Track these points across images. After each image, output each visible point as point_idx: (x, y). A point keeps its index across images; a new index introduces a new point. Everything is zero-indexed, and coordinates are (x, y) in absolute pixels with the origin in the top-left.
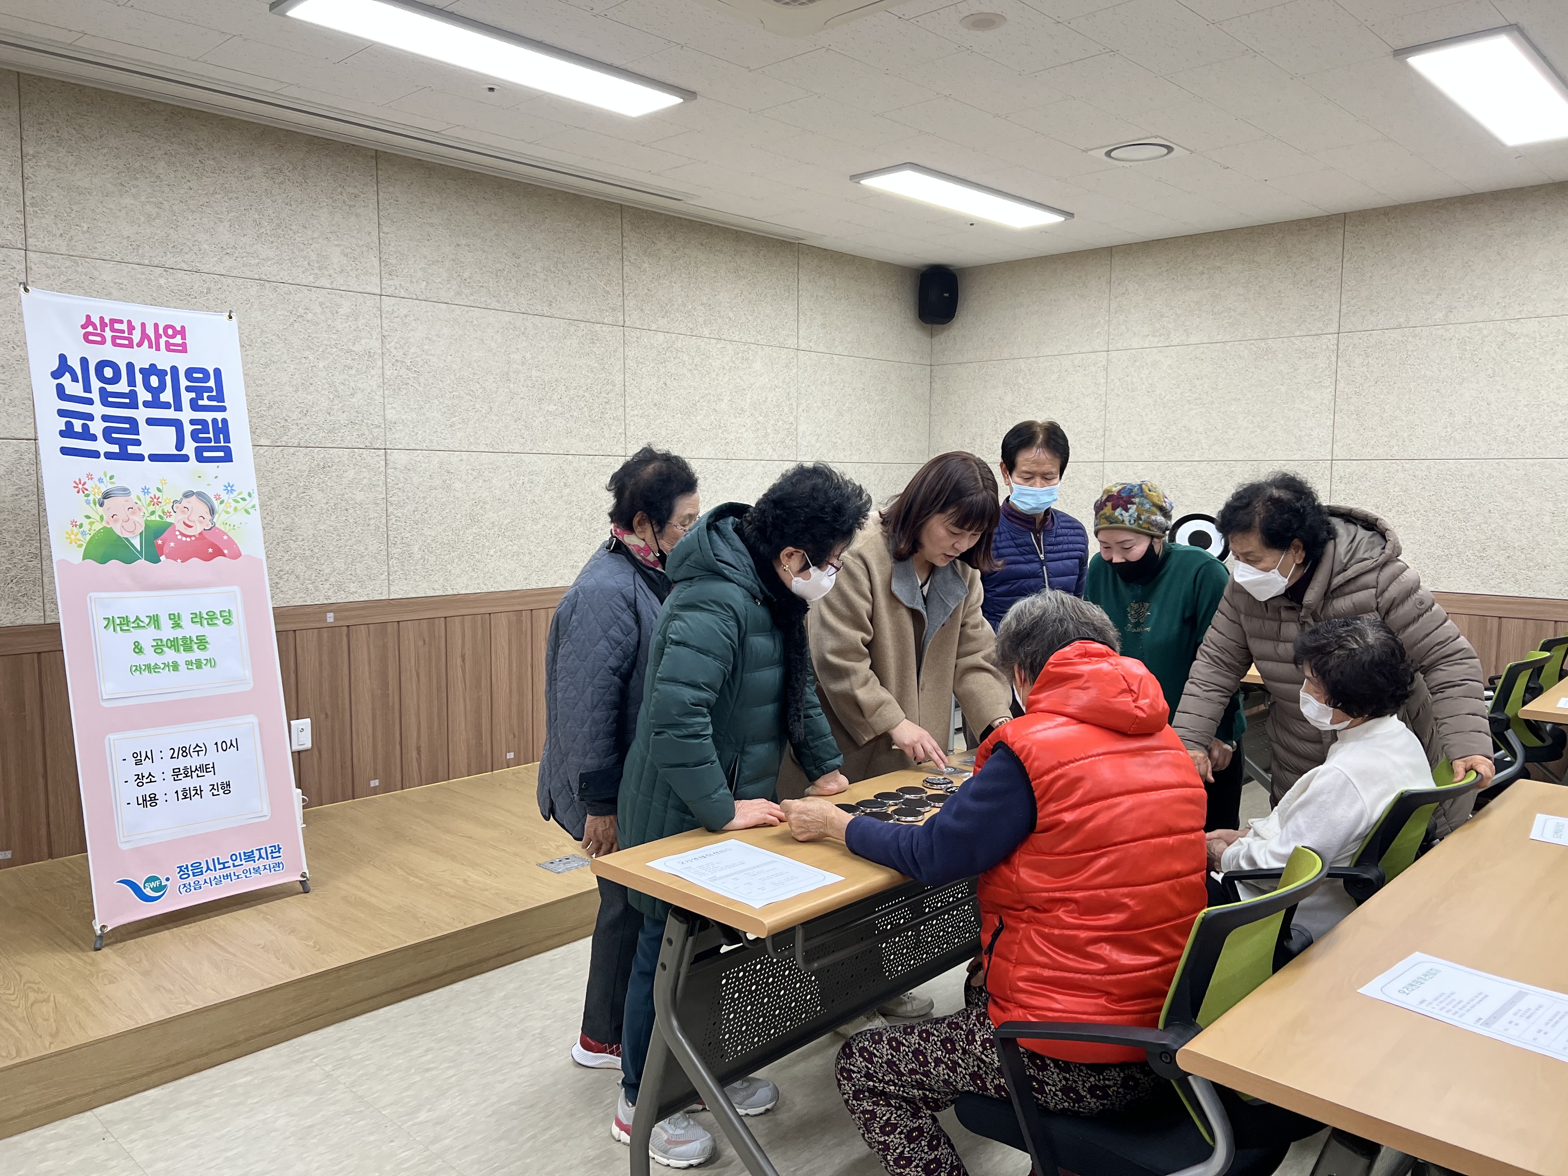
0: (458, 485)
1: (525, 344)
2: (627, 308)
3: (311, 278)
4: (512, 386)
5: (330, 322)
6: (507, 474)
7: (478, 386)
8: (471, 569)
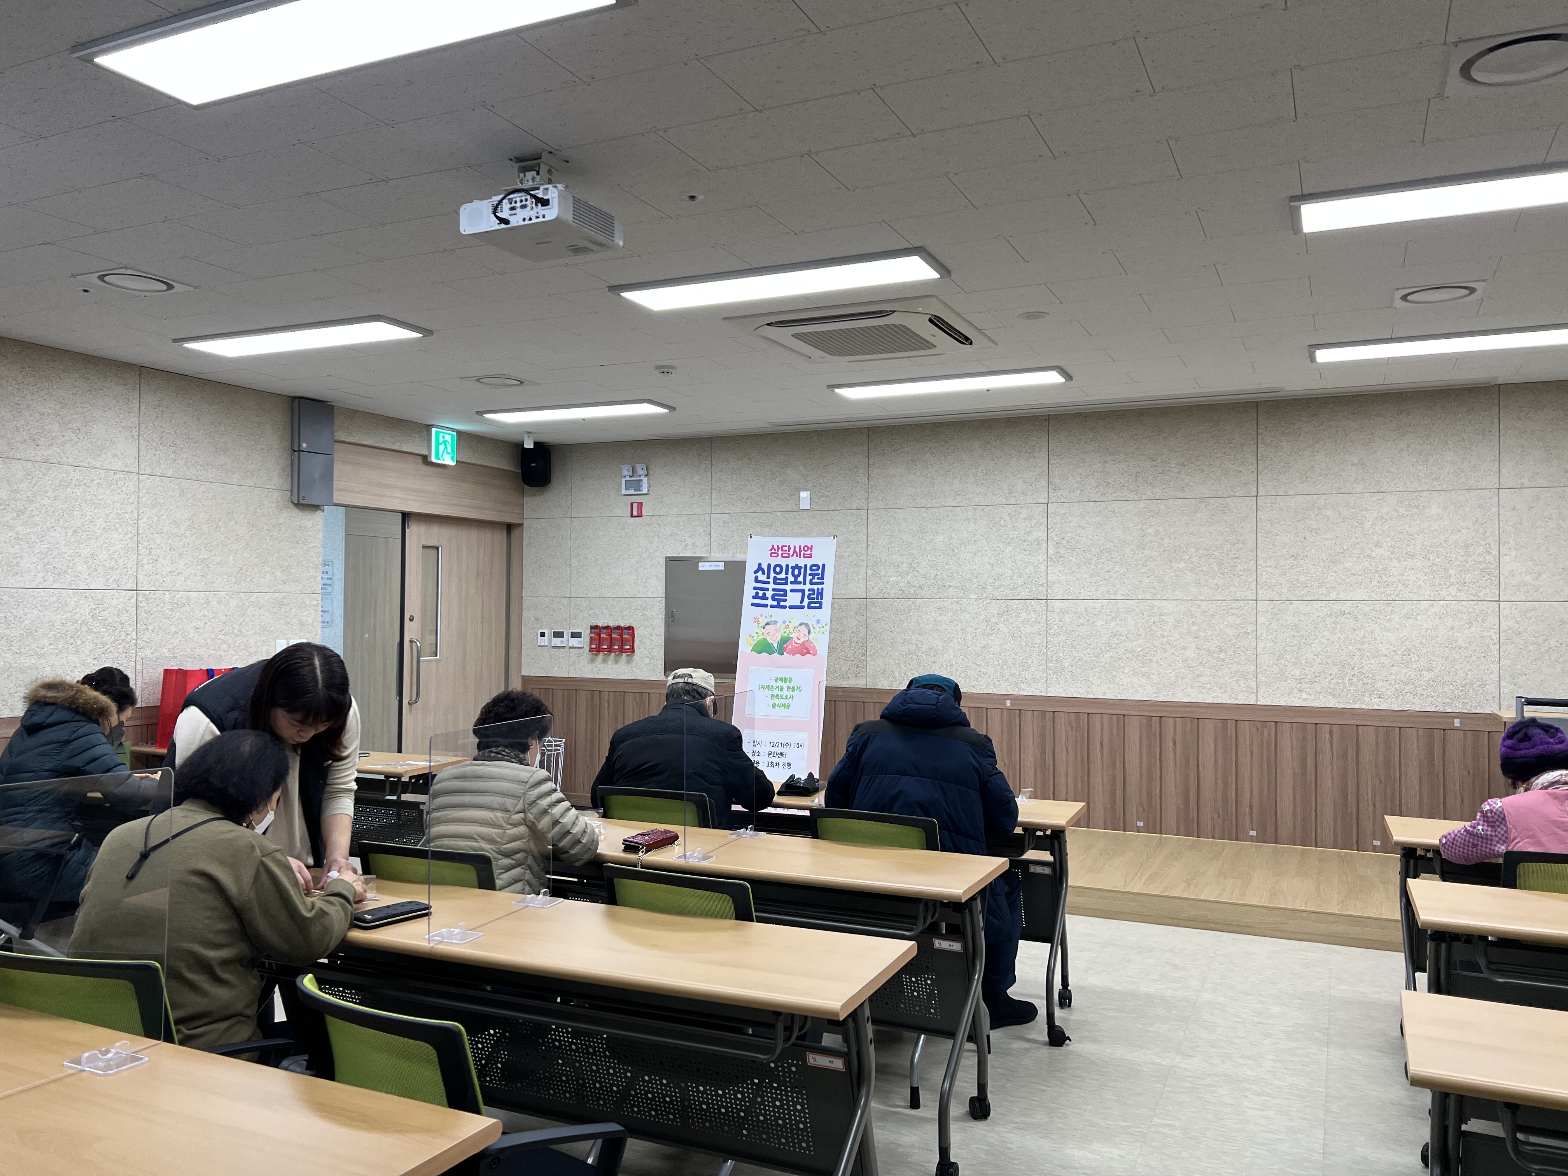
0: (1100, 623)
1: (1158, 521)
2: (1260, 482)
3: (1004, 500)
4: (1146, 552)
5: (1014, 524)
6: (1140, 615)
7: (1117, 554)
8: (1108, 681)
